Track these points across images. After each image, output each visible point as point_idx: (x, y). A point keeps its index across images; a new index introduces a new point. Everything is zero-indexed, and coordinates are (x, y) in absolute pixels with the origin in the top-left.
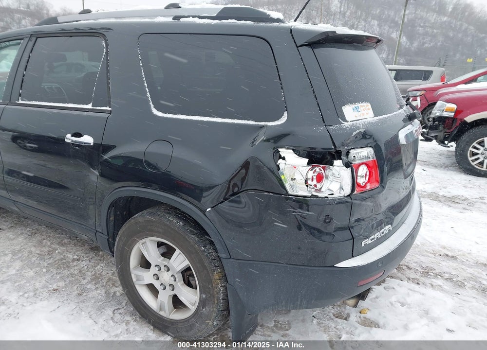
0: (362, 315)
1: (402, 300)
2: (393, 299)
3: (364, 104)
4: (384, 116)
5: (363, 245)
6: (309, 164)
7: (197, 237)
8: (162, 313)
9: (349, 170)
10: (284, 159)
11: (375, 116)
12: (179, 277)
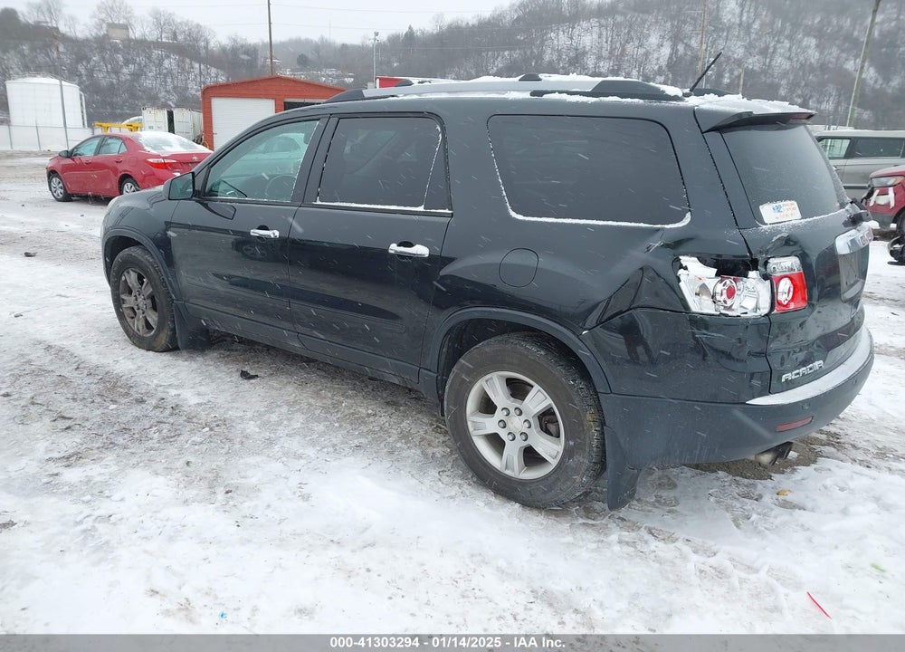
0: (781, 497)
1: (842, 484)
2: (828, 482)
3: (788, 202)
4: (815, 218)
5: (783, 380)
6: (717, 275)
7: (564, 369)
8: (508, 472)
9: (768, 282)
10: (686, 268)
11: (802, 218)
12: (535, 423)
